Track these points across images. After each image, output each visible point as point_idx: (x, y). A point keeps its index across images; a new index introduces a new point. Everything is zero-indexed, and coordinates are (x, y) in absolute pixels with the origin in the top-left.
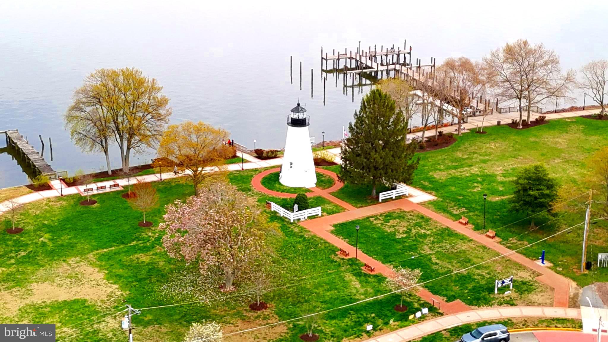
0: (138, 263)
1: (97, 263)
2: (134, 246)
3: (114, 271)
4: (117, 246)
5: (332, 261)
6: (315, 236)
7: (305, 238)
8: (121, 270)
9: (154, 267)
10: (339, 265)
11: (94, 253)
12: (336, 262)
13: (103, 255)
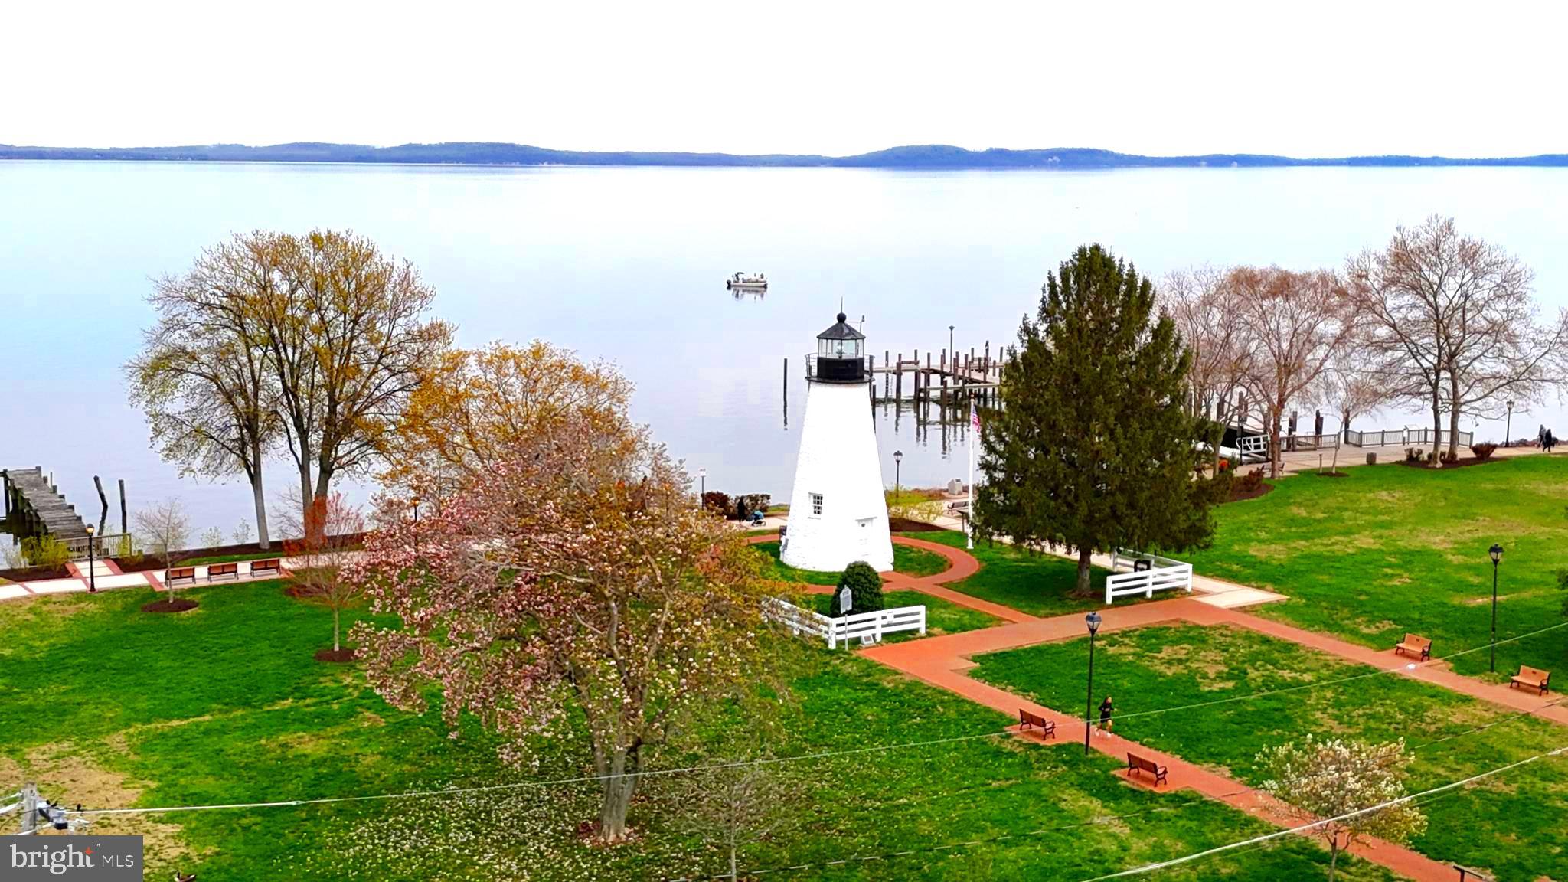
0: (284, 759)
1: (132, 757)
2: (285, 712)
3: (183, 781)
4: (220, 711)
5: (998, 754)
6: (918, 684)
7: (884, 690)
8: (211, 780)
9: (340, 772)
10: (1026, 764)
11: (131, 730)
12: (1011, 754)
13: (164, 736)
